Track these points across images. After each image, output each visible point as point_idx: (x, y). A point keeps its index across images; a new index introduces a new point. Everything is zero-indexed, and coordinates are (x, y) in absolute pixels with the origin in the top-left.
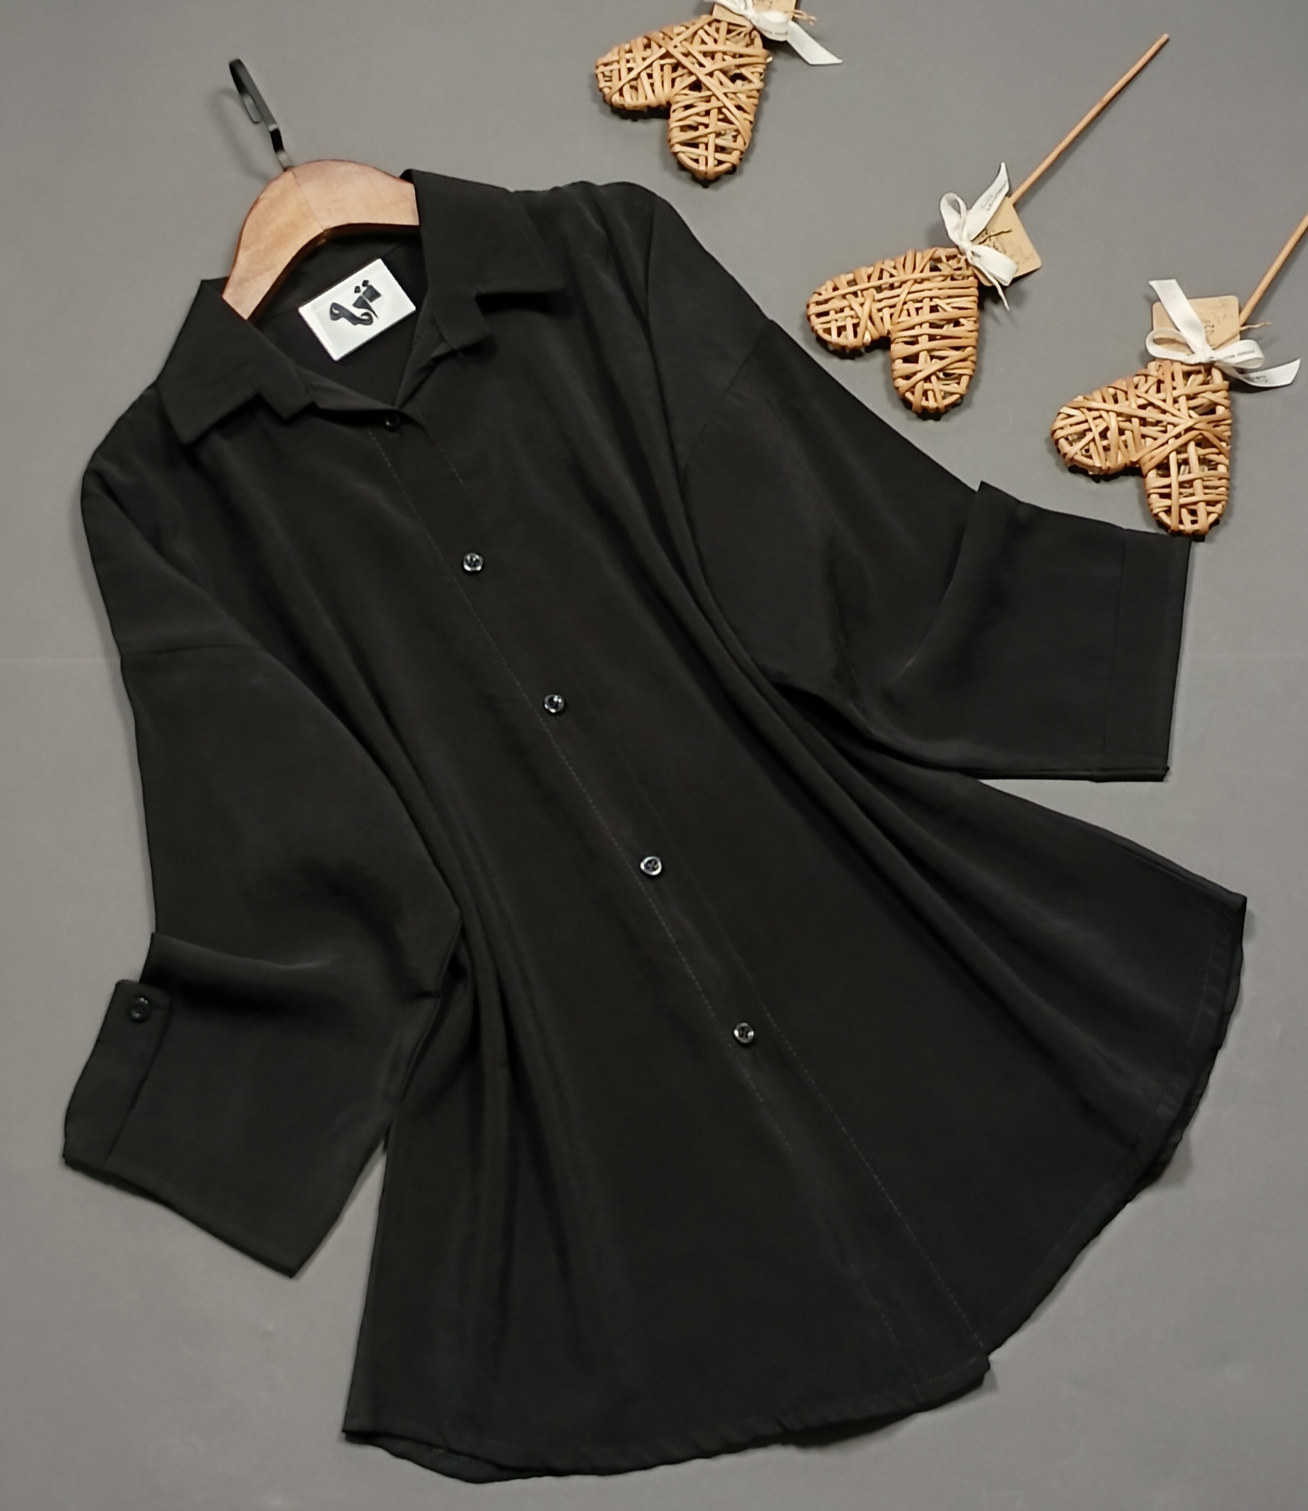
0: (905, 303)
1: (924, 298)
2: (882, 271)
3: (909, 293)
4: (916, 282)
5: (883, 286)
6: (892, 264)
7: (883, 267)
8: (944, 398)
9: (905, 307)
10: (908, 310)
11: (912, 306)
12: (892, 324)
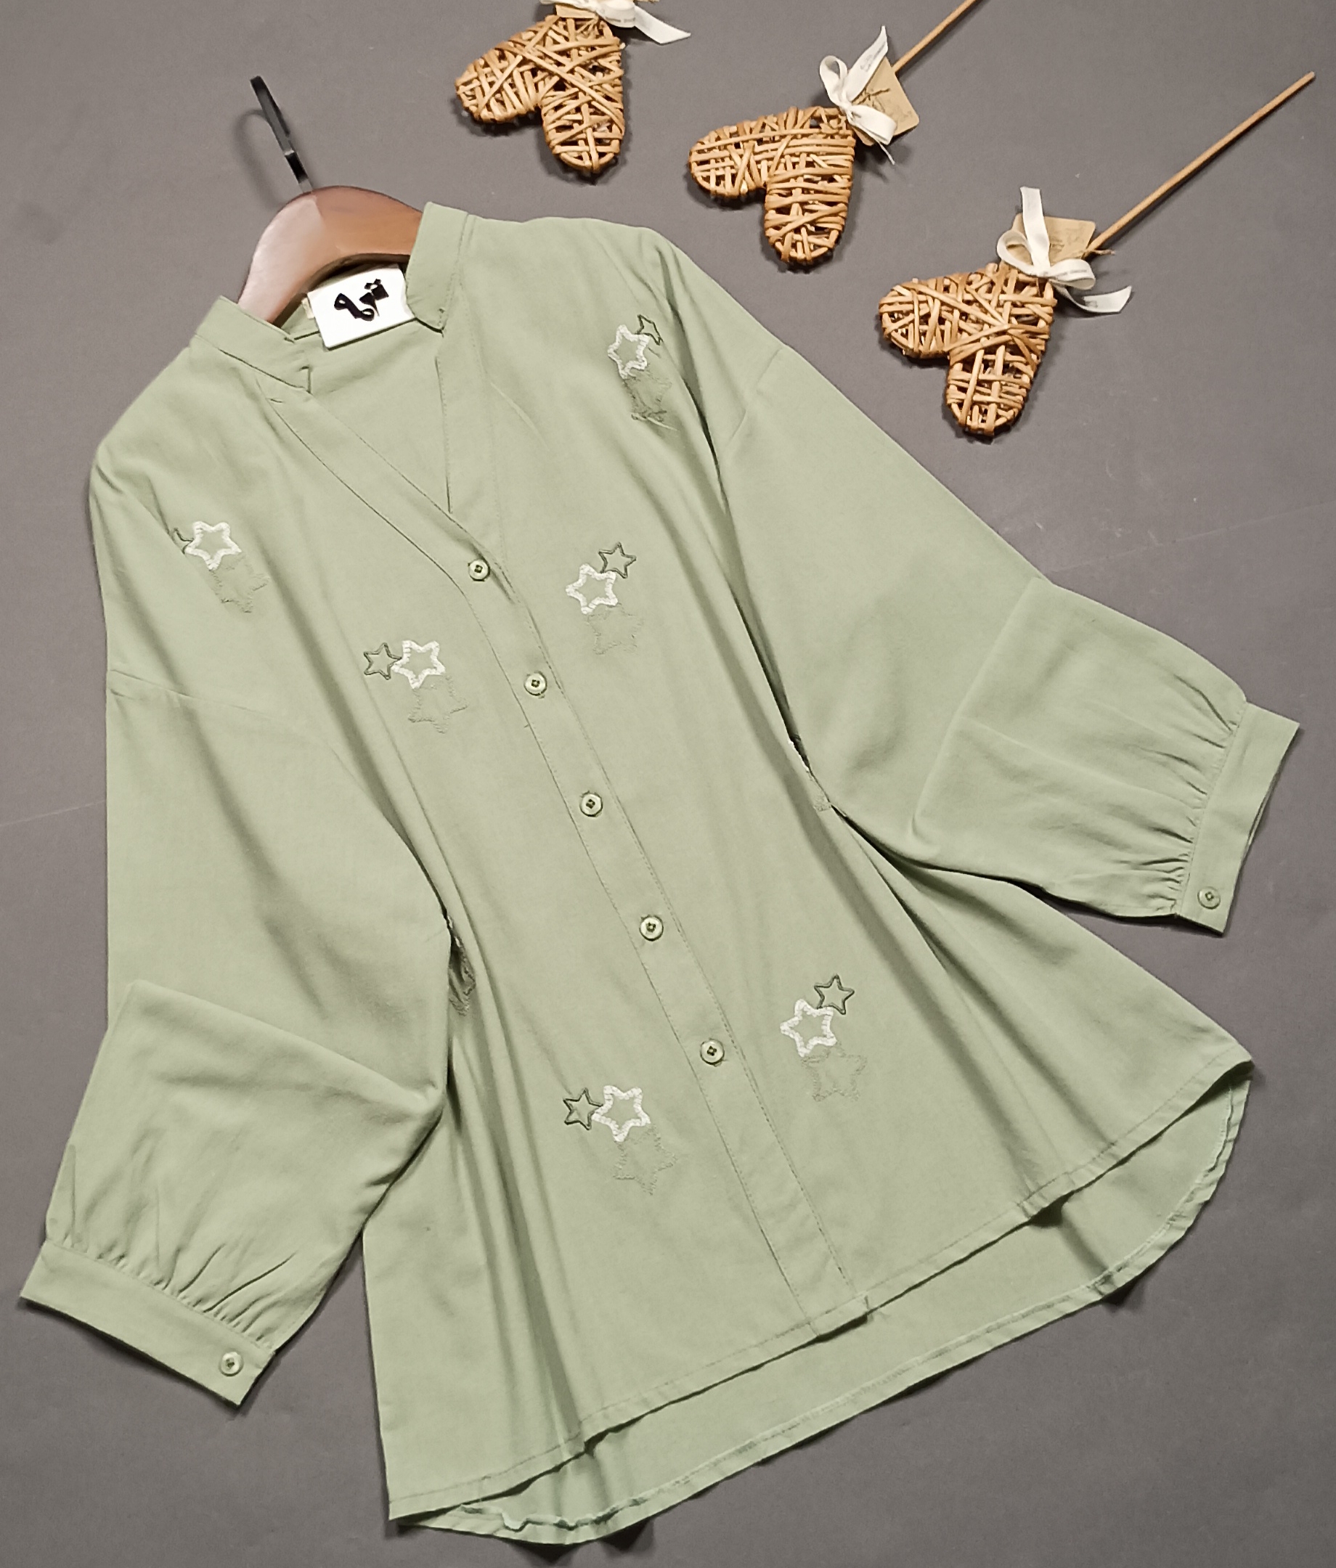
0: (782, 156)
1: (801, 153)
2: (764, 125)
3: (787, 147)
4: (795, 137)
5: (764, 139)
6: (775, 119)
7: (766, 121)
8: (815, 249)
9: (783, 160)
10: (785, 165)
11: (789, 160)
12: (769, 176)
